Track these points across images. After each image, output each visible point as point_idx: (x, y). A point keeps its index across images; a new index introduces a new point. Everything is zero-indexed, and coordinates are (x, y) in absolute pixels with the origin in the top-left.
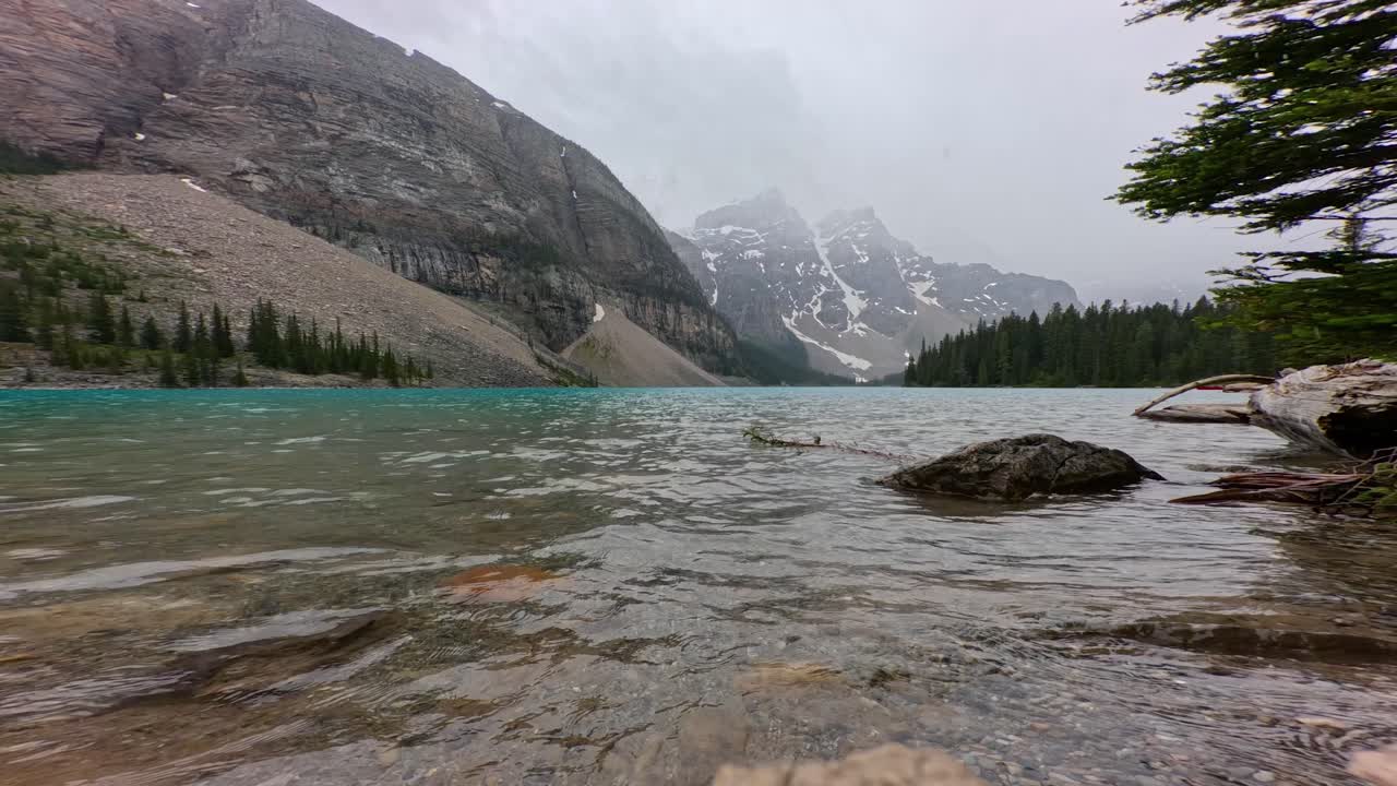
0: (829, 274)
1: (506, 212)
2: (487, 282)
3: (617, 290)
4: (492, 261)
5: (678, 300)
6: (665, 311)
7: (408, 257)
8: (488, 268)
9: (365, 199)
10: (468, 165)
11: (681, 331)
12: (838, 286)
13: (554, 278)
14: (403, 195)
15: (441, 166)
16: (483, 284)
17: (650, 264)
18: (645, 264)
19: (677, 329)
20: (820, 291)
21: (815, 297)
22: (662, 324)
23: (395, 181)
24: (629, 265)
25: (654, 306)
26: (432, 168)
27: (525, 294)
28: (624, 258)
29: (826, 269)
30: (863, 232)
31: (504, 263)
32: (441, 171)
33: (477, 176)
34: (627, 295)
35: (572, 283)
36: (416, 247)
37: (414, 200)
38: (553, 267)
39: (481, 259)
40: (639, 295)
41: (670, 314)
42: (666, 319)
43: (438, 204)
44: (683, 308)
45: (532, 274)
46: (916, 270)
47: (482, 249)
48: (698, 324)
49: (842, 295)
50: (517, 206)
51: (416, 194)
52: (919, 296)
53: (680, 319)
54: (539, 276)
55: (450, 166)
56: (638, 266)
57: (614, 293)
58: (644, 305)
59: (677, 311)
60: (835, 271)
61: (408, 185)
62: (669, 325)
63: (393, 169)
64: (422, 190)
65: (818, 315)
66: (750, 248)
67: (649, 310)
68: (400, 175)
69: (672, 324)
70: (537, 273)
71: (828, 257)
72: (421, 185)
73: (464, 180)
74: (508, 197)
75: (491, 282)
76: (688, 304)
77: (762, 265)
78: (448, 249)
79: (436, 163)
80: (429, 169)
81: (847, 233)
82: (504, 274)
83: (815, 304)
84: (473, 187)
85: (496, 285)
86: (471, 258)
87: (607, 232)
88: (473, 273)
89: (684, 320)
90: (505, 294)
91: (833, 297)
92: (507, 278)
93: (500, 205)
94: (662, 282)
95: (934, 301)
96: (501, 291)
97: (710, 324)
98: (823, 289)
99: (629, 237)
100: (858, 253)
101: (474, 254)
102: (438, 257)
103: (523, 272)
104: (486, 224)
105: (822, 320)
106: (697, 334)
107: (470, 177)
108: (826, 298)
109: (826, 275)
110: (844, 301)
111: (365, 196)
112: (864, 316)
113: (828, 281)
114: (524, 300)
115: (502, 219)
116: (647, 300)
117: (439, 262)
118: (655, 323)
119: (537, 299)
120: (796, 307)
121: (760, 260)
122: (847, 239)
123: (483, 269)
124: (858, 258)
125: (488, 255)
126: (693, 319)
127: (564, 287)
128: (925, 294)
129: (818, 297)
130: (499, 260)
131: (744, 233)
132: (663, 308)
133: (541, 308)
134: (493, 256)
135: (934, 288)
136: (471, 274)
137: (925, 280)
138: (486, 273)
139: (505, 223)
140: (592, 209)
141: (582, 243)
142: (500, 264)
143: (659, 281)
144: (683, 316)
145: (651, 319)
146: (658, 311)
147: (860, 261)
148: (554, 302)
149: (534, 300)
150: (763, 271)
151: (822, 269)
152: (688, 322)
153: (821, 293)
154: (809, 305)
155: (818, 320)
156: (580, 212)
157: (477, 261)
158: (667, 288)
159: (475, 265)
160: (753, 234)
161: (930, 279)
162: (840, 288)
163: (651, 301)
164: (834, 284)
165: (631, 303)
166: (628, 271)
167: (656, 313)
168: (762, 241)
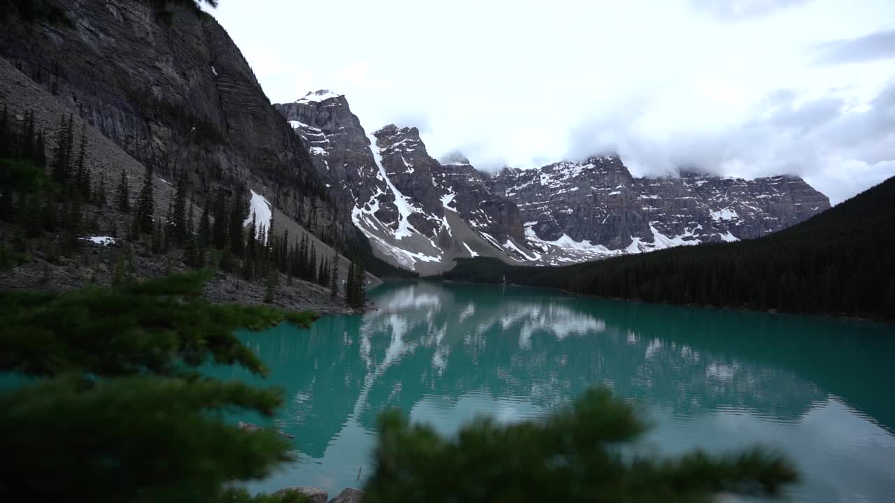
0: (384, 179)
1: (173, 79)
2: (157, 151)
3: (262, 177)
4: (164, 131)
5: (314, 195)
6: (302, 203)
7: (94, 114)
8: (160, 138)
9: (51, 35)
10: (148, 20)
11: (315, 224)
12: (390, 191)
13: (222, 159)
14: (85, 39)
15: (122, 14)
16: (154, 156)
17: (290, 156)
18: (286, 156)
19: (312, 221)
20: (376, 192)
21: (372, 198)
22: (300, 215)
23: (80, 20)
24: (271, 153)
25: (295, 198)
26: (115, 14)
27: (197, 172)
28: (268, 146)
29: (380, 174)
30: (411, 148)
31: (174, 135)
32: (122, 20)
33: (154, 33)
34: (271, 183)
35: (235, 166)
36: (101, 103)
37: (93, 45)
38: (222, 147)
39: (154, 127)
40: (281, 185)
41: (307, 207)
42: (303, 211)
43: (115, 55)
44: (318, 201)
45: (203, 152)
46: (444, 184)
47: (156, 116)
48: (329, 219)
49: (393, 198)
50: (184, 75)
51: (95, 38)
52: (445, 205)
53: (315, 212)
54: (209, 154)
55: (131, 16)
56: (280, 156)
57: (260, 180)
58: (286, 195)
59: (313, 202)
60: (388, 176)
61: (91, 28)
62: (304, 217)
63: (81, 6)
64: (102, 36)
65: (376, 214)
66: (316, 145)
67: (290, 200)
68: (87, 15)
69: (307, 218)
70: (208, 151)
71: (383, 163)
72: (102, 30)
73: (143, 35)
74: (176, 62)
75: (161, 155)
76: (323, 198)
77: (326, 162)
78: (126, 110)
79: (118, 9)
80: (112, 14)
81: (397, 147)
82: (175, 147)
83: (373, 203)
84: (148, 44)
85: (165, 157)
86: (144, 123)
87: (250, 117)
88: (146, 142)
89: (319, 214)
90: (174, 169)
91: (387, 199)
92: (178, 152)
93: (169, 71)
94: (300, 174)
95: (455, 210)
96: (171, 165)
97: (335, 220)
98: (380, 192)
99: (273, 126)
100: (407, 164)
101: (147, 120)
102: (117, 116)
103: (194, 149)
104: (154, 88)
105: (379, 219)
106: (328, 228)
107: (148, 33)
108: (381, 198)
109: (381, 179)
110: (395, 202)
111: (52, 31)
112: (413, 218)
113: (382, 184)
114: (195, 178)
115: (170, 86)
116: (288, 191)
117: (119, 124)
118: (293, 215)
119: (206, 179)
120: (357, 204)
121: (325, 158)
122: (398, 152)
123: (155, 138)
124: (406, 168)
125: (160, 123)
126: (326, 213)
127: (230, 169)
128: (449, 205)
129: (375, 198)
130: (170, 130)
131: (310, 130)
132: (302, 201)
133: (211, 190)
134: (164, 126)
135: (454, 201)
136: (144, 142)
137: (448, 193)
138: (157, 144)
139: (172, 89)
140: (237, 91)
141: (224, 123)
142: (171, 135)
143: (297, 173)
144: (317, 210)
145: (291, 211)
146: (298, 203)
147: (407, 171)
148: (224, 184)
149: (203, 180)
150: (328, 168)
151: (378, 174)
152: (323, 216)
153: (378, 195)
154: (368, 204)
155: (376, 218)
156: (222, 91)
157: (149, 127)
158: (304, 181)
159: (148, 133)
160: (319, 133)
161: (452, 193)
162: (392, 192)
163: (292, 193)
164: (388, 188)
165: (274, 191)
166: (271, 160)
167: (296, 204)
168: (328, 140)
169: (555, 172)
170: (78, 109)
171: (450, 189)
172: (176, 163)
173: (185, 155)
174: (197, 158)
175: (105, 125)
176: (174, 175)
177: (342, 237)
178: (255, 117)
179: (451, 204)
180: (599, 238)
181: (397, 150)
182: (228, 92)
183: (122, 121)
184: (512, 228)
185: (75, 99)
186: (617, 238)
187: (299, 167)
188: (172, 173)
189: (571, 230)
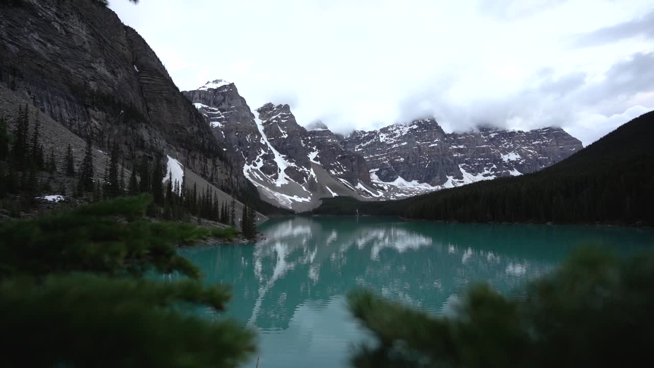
0: (266, 143)
1: (105, 75)
2: (94, 130)
3: (175, 146)
4: (99, 114)
5: (215, 157)
6: (206, 163)
7: (45, 104)
8: (97, 120)
9: (10, 45)
10: (84, 33)
11: (217, 178)
12: (271, 151)
13: (144, 133)
14: (36, 47)
15: (64, 29)
16: (92, 133)
17: (196, 129)
18: (193, 129)
19: (214, 176)
20: (261, 153)
21: (258, 157)
23: (32, 34)
24: (182, 128)
25: (200, 159)
26: (58, 28)
27: (126, 144)
28: (179, 122)
29: (263, 139)
30: (285, 119)
31: (107, 117)
32: (64, 33)
33: (89, 42)
34: (182, 149)
35: (155, 138)
36: (50, 95)
37: (42, 52)
38: (144, 125)
39: (91, 111)
40: (190, 151)
41: (210, 166)
42: (207, 168)
43: (60, 60)
44: (218, 161)
45: (130, 128)
46: (310, 145)
47: (93, 103)
48: (227, 174)
49: (273, 156)
50: (113, 72)
51: (44, 47)
52: (312, 160)
53: (216, 170)
54: (135, 130)
55: (71, 30)
56: (188, 129)
57: (174, 148)
58: (194, 158)
59: (214, 162)
60: (268, 141)
61: (40, 40)
62: (208, 174)
63: (32, 23)
64: (49, 45)
65: (261, 168)
66: (214, 120)
67: (197, 162)
68: (37, 30)
69: (210, 175)
70: (133, 128)
71: (265, 131)
72: (49, 41)
73: (81, 44)
74: (107, 63)
75: (98, 132)
76: (221, 159)
77: (222, 132)
78: (69, 99)
79: (61, 25)
80: (56, 29)
81: (274, 119)
82: (109, 126)
83: (259, 161)
84: (85, 51)
85: (101, 134)
86: (84, 109)
87: (165, 101)
88: (85, 123)
89: (219, 171)
90: (108, 142)
91: (269, 158)
92: (110, 129)
93: (102, 69)
94: (204, 142)
95: (319, 163)
96: (106, 140)
97: (231, 174)
98: (263, 152)
99: (182, 108)
100: (282, 131)
101: (87, 107)
102: (63, 105)
103: (123, 127)
104: (91, 83)
105: (263, 172)
106: (226, 181)
107: (85, 43)
108: (264, 157)
109: (264, 143)
110: (274, 160)
111: (10, 42)
112: (288, 171)
113: (265, 147)
114: (124, 148)
115: (103, 80)
116: (195, 155)
117: (64, 110)
118: (200, 172)
119: (133, 149)
120: (247, 162)
121: (222, 129)
122: (275, 122)
123: (93, 120)
124: (282, 134)
125: (96, 109)
126: (224, 170)
127: (151, 141)
128: (314, 159)
129: (260, 157)
130: (104, 114)
131: (210, 110)
132: (206, 162)
133: (137, 156)
134: (100, 110)
135: (318, 156)
136: (84, 123)
137: (313, 151)
138: (95, 124)
139: (104, 83)
140: (153, 82)
141: (145, 107)
142: (105, 117)
143: (201, 142)
144: (218, 168)
145: (198, 169)
146: (203, 163)
147: (282, 137)
148: (147, 152)
149: (131, 150)
150: (224, 136)
151: (261, 140)
152: (222, 172)
153: (262, 155)
154: (255, 161)
155: (261, 172)
156: (143, 84)
157: (88, 112)
158: (206, 147)
159: (87, 116)
160: (216, 111)
161: (316, 151)
162: (272, 152)
163: (198, 156)
164: (269, 149)
165: (185, 156)
166: (181, 132)
167: (201, 165)
168: (223, 116)
169: (389, 132)
170: (32, 100)
171: (314, 148)
172: (109, 138)
173: (116, 131)
174: (126, 133)
175: (53, 111)
176: (109, 147)
177: (237, 187)
178: (169, 101)
179: (316, 159)
180: (424, 178)
181: (274, 121)
182: (148, 84)
183: (66, 108)
184: (361, 174)
185: (29, 93)
186: (437, 177)
187: (203, 137)
188: (106, 145)
189: (404, 173)
